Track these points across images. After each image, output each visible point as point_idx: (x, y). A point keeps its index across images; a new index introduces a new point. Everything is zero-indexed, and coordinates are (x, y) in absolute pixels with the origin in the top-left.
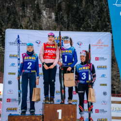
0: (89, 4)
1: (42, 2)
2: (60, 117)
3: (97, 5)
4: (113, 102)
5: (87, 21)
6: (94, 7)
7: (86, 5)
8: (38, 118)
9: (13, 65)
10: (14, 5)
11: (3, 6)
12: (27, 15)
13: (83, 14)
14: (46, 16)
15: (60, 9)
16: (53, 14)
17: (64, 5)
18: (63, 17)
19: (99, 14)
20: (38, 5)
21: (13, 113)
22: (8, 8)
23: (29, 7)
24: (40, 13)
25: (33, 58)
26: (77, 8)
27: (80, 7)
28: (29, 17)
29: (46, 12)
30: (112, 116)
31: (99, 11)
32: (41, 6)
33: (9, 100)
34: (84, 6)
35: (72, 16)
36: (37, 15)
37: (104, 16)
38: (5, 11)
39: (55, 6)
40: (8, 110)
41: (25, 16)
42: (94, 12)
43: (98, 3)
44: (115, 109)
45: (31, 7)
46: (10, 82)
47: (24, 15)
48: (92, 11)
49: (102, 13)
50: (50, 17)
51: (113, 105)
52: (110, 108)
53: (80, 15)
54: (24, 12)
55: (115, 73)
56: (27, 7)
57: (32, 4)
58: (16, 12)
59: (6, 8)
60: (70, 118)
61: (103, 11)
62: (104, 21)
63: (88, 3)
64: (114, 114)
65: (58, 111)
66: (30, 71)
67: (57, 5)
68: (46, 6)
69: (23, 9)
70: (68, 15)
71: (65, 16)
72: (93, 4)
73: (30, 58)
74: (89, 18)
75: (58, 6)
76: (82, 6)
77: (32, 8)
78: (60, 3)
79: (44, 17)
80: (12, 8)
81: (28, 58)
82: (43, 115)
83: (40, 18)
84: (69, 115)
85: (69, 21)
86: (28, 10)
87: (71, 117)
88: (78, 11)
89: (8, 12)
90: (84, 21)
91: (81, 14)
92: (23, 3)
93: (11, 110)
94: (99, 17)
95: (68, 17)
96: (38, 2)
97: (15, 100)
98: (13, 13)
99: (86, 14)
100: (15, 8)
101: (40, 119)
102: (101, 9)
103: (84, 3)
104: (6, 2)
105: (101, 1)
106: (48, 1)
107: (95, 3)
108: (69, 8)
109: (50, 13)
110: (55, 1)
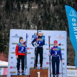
0: (55, 21)
1: (30, 21)
2: (39, 76)
4: (68, 69)
9: (14, 48)
10: (16, 22)
11: (11, 23)
12: (23, 27)
14: (32, 28)
15: (39, 24)
16: (36, 26)
17: (41, 22)
18: (41, 28)
20: (28, 22)
22: (13, 24)
26: (49, 24)
27: (50, 23)
30: (68, 76)
31: (60, 25)
32: (30, 23)
33: (11, 67)
34: (52, 22)
35: (46, 28)
37: (63, 27)
38: (12, 26)
39: (37, 22)
42: (57, 26)
44: (69, 73)
45: (25, 23)
46: (12, 58)
47: (21, 27)
48: (56, 25)
50: (35, 28)
52: (67, 72)
53: (50, 27)
54: (21, 26)
55: (69, 56)
56: (23, 23)
58: (17, 26)
59: (12, 24)
61: (62, 25)
65: (38, 73)
68: (32, 23)
69: (21, 24)
70: (44, 27)
71: (42, 28)
72: (57, 22)
74: (55, 29)
75: (39, 23)
77: (25, 24)
79: (31, 28)
80: (15, 24)
84: (44, 75)
86: (23, 25)
87: (45, 76)
88: (49, 25)
91: (51, 27)
92: (21, 21)
93: (12, 73)
94: (60, 28)
96: (28, 21)
97: (14, 67)
99: (53, 26)
100: (17, 24)
102: (61, 24)
103: (52, 21)
104: (12, 21)
105: (61, 20)
106: (34, 20)
107: (58, 21)
108: (44, 24)
109: (35, 26)
110: (37, 20)
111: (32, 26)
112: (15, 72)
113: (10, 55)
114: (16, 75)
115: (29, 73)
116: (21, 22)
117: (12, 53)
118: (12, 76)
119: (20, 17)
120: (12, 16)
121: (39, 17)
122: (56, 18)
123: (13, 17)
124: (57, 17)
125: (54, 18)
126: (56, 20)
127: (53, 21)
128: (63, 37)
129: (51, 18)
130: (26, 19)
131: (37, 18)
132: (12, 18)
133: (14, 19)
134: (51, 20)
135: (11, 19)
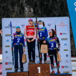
0: (54, 1)
1: (24, 2)
2: (39, 72)
3: (59, 2)
4: (72, 61)
5: (53, 12)
8: (25, 73)
9: (8, 41)
10: (7, 5)
11: (0, 6)
14: (27, 11)
16: (32, 9)
17: (38, 3)
18: (38, 11)
20: (22, 4)
21: (10, 71)
24: (23, 9)
26: (47, 4)
28: (17, 12)
31: (61, 5)
32: (24, 4)
33: (6, 63)
34: (51, 3)
35: (44, 10)
36: (22, 11)
37: (64, 9)
39: (33, 4)
40: (6, 69)
41: (14, 11)
42: (57, 7)
44: (74, 65)
46: (6, 52)
48: (56, 6)
49: (62, 7)
50: (30, 11)
51: (73, 63)
52: (71, 65)
53: (49, 9)
54: (14, 9)
56: (15, 5)
57: (18, 4)
59: (2, 7)
61: (63, 5)
62: (64, 11)
64: (73, 68)
65: (38, 68)
68: (27, 5)
69: (13, 7)
70: (41, 9)
72: (57, 2)
75: (35, 4)
77: (18, 6)
78: (36, 2)
79: (26, 11)
80: (6, 7)
82: (29, 71)
83: (23, 12)
84: (45, 70)
85: (42, 13)
86: (16, 8)
87: (47, 71)
88: (47, 6)
90: (51, 12)
91: (49, 8)
92: (13, 3)
93: (8, 69)
94: (61, 9)
95: (41, 11)
96: (22, 2)
98: (7, 10)
99: (52, 8)
100: (8, 7)
101: (27, 74)
103: (51, 1)
104: (2, 3)
106: (28, 1)
108: (42, 5)
109: (30, 8)
110: (33, 1)
111: (26, 8)
112: (11, 69)
113: (4, 49)
115: (27, 69)
116: (13, 5)
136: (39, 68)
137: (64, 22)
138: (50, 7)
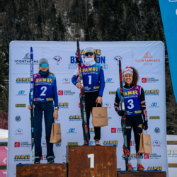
0: (132, 15)
1: (65, 15)
2: (92, 165)
3: (144, 15)
6: (140, 19)
7: (127, 16)
8: (59, 168)
9: (21, 92)
10: (27, 20)
11: (12, 23)
12: (45, 34)
13: (125, 29)
14: (72, 35)
15: (91, 23)
16: (82, 30)
17: (96, 18)
18: (96, 35)
19: (147, 28)
20: (60, 19)
21: (24, 162)
22: (18, 26)
23: (48, 22)
24: (63, 29)
25: (49, 80)
26: (116, 22)
27: (120, 20)
28: (48, 37)
29: (72, 28)
30: (169, 162)
31: (148, 24)
32: (64, 21)
33: (17, 145)
34: (125, 18)
35: (108, 33)
36: (59, 34)
37: (154, 31)
38: (14, 30)
39: (84, 19)
41: (42, 36)
42: (139, 27)
43: (145, 14)
44: (172, 153)
45: (51, 22)
46: (18, 119)
47: (41, 34)
48: (136, 25)
49: (151, 28)
50: (78, 36)
53: (120, 32)
54: (41, 30)
56: (44, 22)
57: (51, 18)
58: (29, 30)
59: (15, 26)
60: (107, 166)
61: (153, 24)
63: (130, 13)
64: (171, 160)
65: (89, 156)
66: (45, 99)
67: (87, 18)
68: (71, 21)
69: (40, 26)
70: (104, 32)
71: (99, 33)
72: (138, 16)
73: (44, 80)
74: (133, 35)
75: (89, 20)
76: (122, 18)
77: (52, 24)
78: (91, 15)
79: (69, 35)
80: (24, 24)
81: (40, 80)
82: (67, 164)
83: (63, 37)
84: (105, 161)
86: (46, 27)
87: (109, 164)
88: (117, 25)
89: (18, 31)
90: (126, 39)
91: (121, 29)
92: (39, 17)
94: (147, 32)
95: (102, 35)
96: (59, 15)
97: (26, 144)
98: (25, 32)
99: (129, 29)
100: (28, 25)
101: (64, 168)
102: (150, 21)
103: (125, 13)
104: (15, 17)
105: (149, 10)
106: (74, 13)
107: (141, 13)
108: (104, 22)
109: (78, 29)
110: (84, 12)
111: (69, 29)
112: (27, 157)
114: (31, 165)
115: (65, 158)
116: (40, 20)
117: (18, 106)
118: (19, 166)
119: (36, 5)
120: (14, 4)
121: (89, 5)
122: (136, 4)
123: (18, 7)
124: (140, 2)
125: (130, 4)
126: (138, 11)
127: (129, 13)
128: (155, 58)
129: (123, 4)
130: (54, 10)
131: (84, 7)
132: (15, 9)
133: (21, 10)
134: (121, 11)
135: (12, 11)
136: (91, 156)
137: (152, 54)
138: (122, 27)
